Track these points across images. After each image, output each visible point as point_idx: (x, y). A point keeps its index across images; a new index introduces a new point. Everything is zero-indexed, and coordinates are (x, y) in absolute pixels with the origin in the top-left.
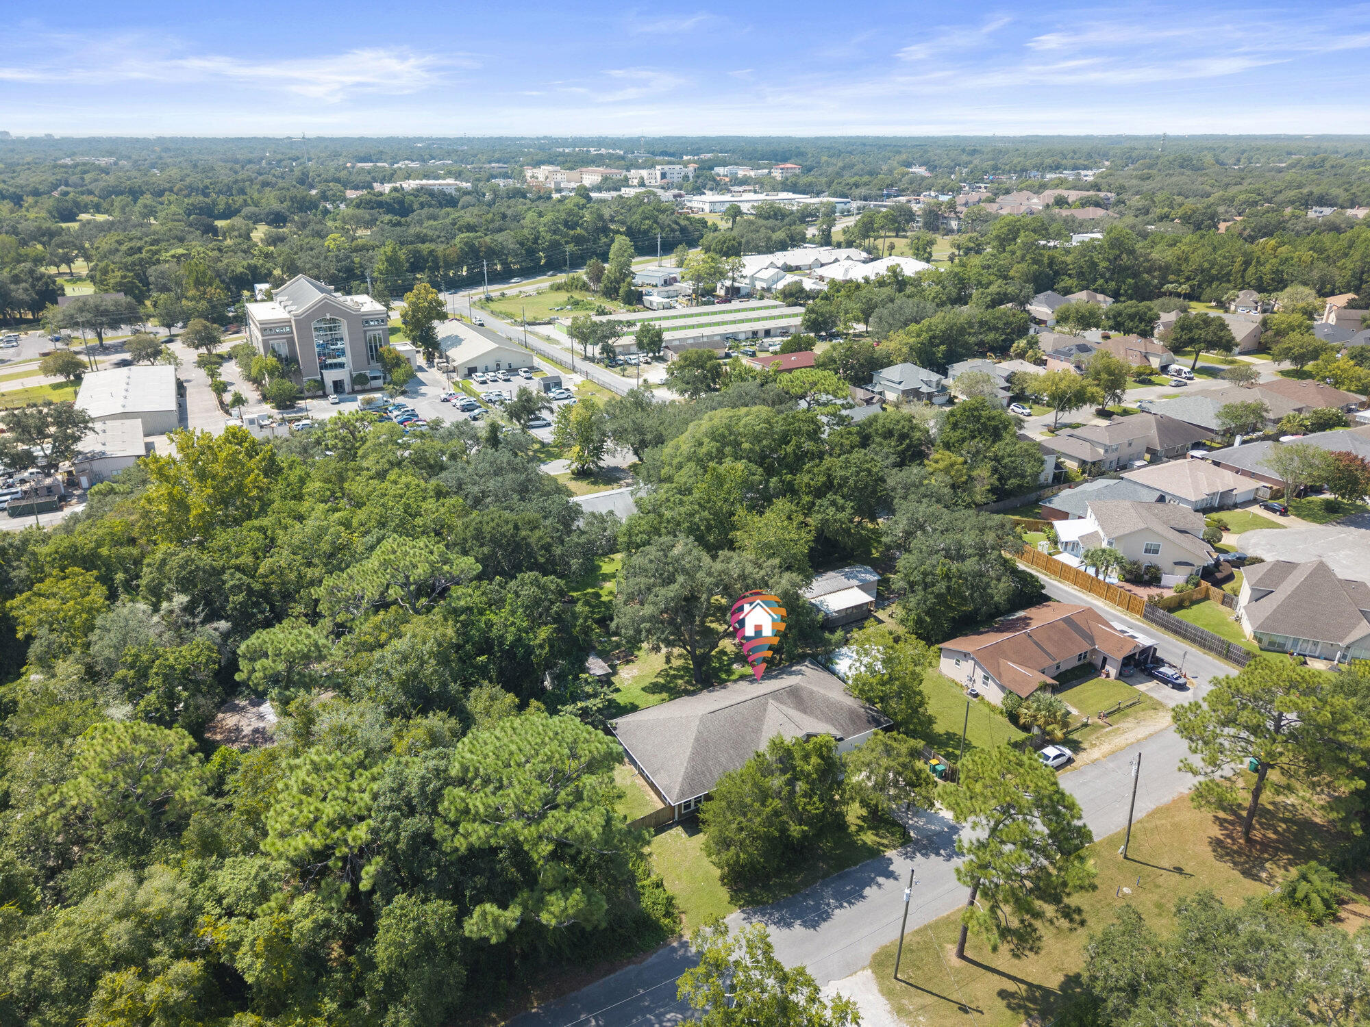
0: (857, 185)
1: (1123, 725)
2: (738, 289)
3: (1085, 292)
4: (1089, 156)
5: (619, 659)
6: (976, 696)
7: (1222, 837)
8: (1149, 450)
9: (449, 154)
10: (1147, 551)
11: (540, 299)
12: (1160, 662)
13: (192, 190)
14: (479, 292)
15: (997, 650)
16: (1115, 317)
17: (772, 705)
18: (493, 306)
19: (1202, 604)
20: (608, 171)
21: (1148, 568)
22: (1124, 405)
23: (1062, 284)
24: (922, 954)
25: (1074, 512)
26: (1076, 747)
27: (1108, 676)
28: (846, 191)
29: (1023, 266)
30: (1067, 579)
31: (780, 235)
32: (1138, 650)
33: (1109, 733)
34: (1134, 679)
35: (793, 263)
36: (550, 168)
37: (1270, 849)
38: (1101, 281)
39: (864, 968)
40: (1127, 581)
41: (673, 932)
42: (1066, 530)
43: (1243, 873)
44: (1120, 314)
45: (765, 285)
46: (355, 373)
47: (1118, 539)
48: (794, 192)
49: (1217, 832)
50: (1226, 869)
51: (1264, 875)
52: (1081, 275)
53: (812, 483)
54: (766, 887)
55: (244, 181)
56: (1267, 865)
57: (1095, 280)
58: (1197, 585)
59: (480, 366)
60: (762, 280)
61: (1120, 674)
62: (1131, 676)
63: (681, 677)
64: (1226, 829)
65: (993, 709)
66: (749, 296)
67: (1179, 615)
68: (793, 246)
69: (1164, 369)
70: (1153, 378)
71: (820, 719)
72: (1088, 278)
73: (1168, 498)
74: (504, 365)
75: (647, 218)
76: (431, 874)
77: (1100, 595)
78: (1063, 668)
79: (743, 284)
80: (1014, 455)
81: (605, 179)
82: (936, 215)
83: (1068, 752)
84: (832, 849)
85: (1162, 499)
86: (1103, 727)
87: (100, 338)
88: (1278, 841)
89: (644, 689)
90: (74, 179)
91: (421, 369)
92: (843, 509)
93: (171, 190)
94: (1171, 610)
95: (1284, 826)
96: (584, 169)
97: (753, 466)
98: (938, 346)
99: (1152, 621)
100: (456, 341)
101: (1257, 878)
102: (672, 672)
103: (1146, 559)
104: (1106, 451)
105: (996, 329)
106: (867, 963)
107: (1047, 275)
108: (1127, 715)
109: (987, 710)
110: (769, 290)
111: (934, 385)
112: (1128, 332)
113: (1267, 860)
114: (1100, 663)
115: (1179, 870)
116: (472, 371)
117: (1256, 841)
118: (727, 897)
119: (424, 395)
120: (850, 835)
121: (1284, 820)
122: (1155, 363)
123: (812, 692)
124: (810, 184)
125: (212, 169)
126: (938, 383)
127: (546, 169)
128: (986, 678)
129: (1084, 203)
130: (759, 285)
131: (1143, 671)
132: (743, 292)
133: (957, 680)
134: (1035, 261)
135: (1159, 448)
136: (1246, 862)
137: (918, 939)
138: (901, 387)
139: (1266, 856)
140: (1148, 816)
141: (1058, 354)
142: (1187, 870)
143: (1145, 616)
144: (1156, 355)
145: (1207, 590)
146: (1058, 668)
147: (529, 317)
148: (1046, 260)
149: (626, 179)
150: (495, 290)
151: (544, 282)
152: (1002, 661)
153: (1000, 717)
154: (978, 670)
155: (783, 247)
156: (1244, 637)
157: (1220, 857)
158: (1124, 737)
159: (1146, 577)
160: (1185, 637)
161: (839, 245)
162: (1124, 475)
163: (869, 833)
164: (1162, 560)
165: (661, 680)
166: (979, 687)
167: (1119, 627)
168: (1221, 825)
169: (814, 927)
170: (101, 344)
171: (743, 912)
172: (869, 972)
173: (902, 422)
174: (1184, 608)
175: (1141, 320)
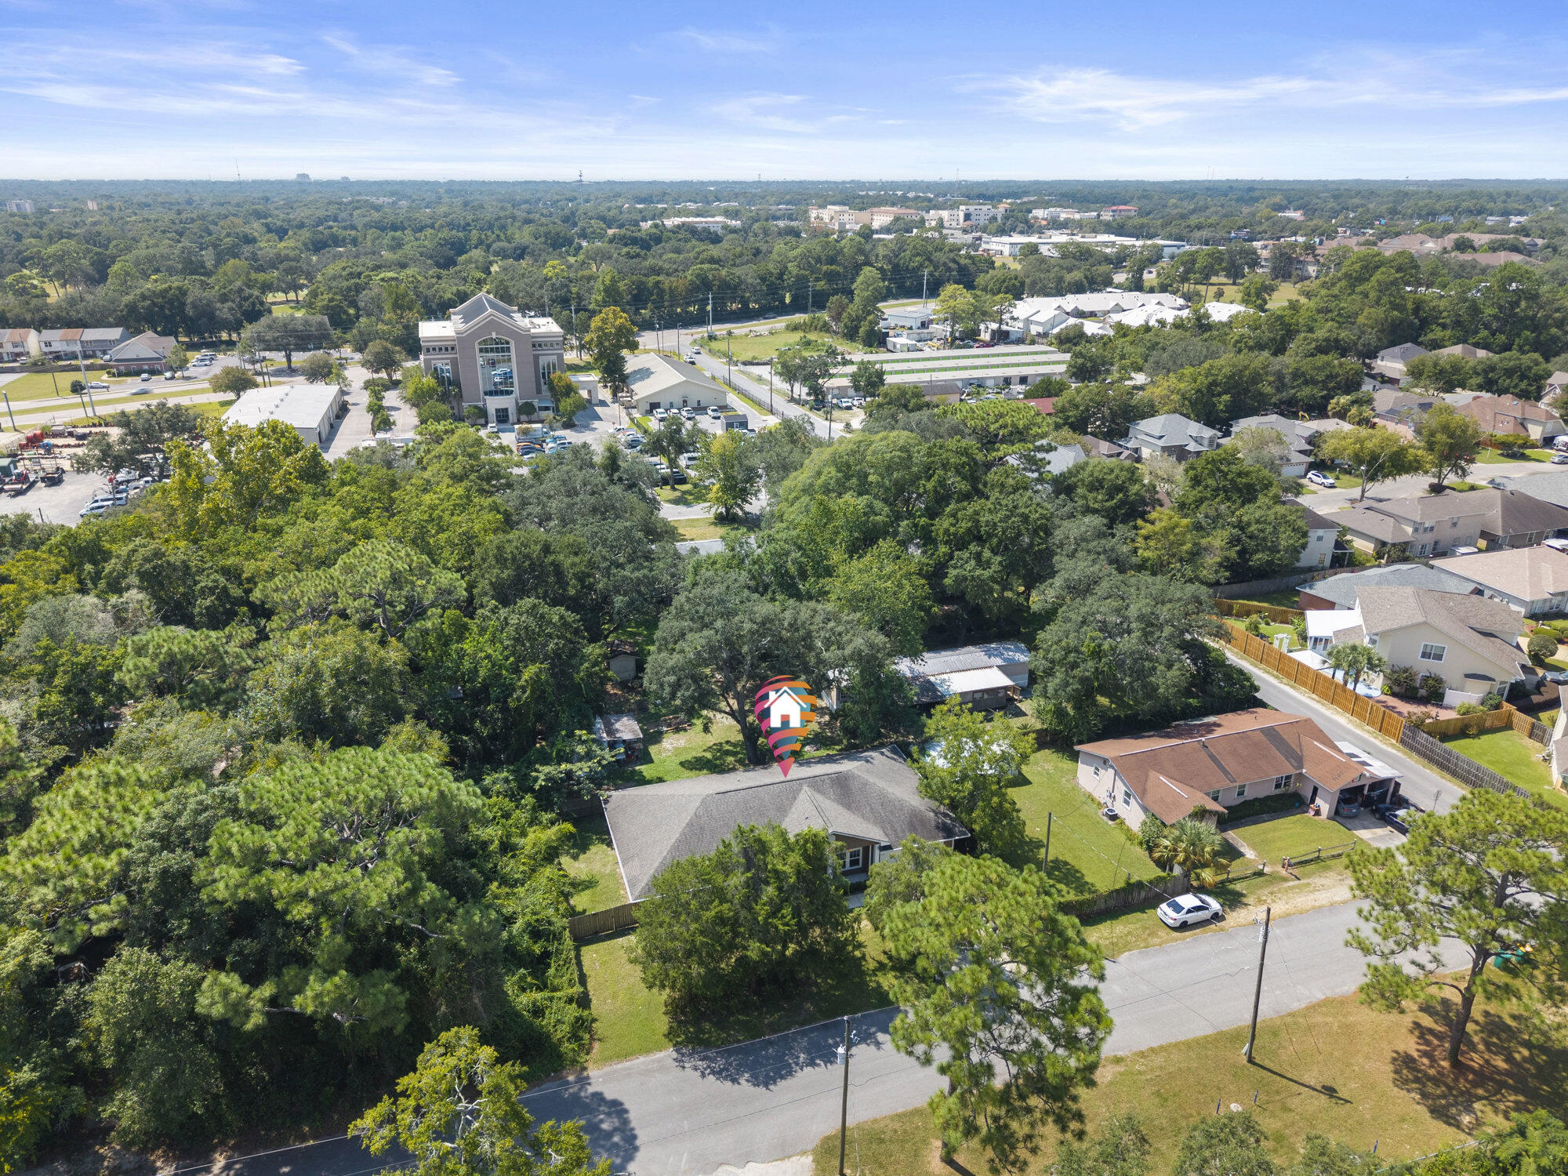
0: (1199, 227)
1: (1317, 881)
2: (1007, 333)
3: (1460, 346)
4: (1528, 198)
5: (669, 725)
6: (1114, 817)
7: (1415, 1055)
8: (1484, 535)
9: (736, 196)
10: (1425, 655)
11: (772, 339)
12: (1403, 803)
13: (452, 225)
14: (701, 332)
15: (1151, 760)
16: (1485, 372)
17: (806, 792)
18: (714, 345)
19: (1499, 735)
20: (903, 211)
21: (1426, 679)
22: (1469, 480)
23: (1431, 336)
24: (895, 1148)
25: (1343, 602)
26: (1233, 900)
27: (1318, 813)
28: (1184, 233)
29: (1379, 313)
30: (1304, 684)
31: (1077, 275)
32: (1368, 783)
33: (1293, 888)
34: (1357, 822)
35: (1087, 309)
36: (837, 208)
37: (1490, 1083)
38: (1484, 333)
39: (804, 1153)
40: (1394, 695)
41: (574, 1062)
42: (1318, 623)
43: (1432, 1111)
44: (1492, 368)
45: (1040, 330)
46: (521, 402)
47: (1383, 634)
48: (1117, 235)
49: (1410, 1045)
50: (1409, 1103)
51: (1466, 1119)
52: (1458, 323)
53: (952, 530)
54: (721, 1025)
55: (506, 217)
56: (1477, 1106)
57: (1476, 332)
58: (1498, 707)
59: (665, 402)
60: (1038, 323)
61: (1337, 812)
62: (1354, 817)
63: (734, 754)
64: (1428, 1043)
65: (1130, 837)
66: (1020, 341)
67: (1454, 746)
68: (1093, 291)
69: (1548, 442)
70: (1528, 452)
71: (867, 819)
72: (1464, 329)
73: (1487, 593)
74: (693, 403)
75: (918, 254)
76: (179, 927)
77: (1345, 709)
78: (1249, 795)
79: (1015, 328)
80: (1265, 522)
81: (897, 219)
82: (1290, 258)
83: (1215, 905)
84: (832, 987)
85: (1479, 592)
86: (1285, 880)
87: (289, 360)
88: (1507, 1073)
89: (682, 764)
90: (343, 215)
91: (603, 403)
92: (987, 565)
93: (432, 227)
94: (1445, 737)
95: (1526, 1053)
96: (875, 209)
97: (878, 505)
98: (1220, 395)
99: (1412, 748)
100: (645, 373)
101: (1453, 1122)
102: (727, 747)
103: (1424, 667)
104: (1416, 530)
105: (1312, 382)
106: (810, 1147)
107: (1411, 325)
108: (1328, 868)
109: (1123, 838)
110: (1045, 335)
111: (1206, 442)
112: (1501, 392)
113: (1480, 1098)
114: (1309, 795)
115: (1330, 1091)
116: (654, 406)
117: (1471, 1069)
118: (665, 1029)
119: (594, 429)
120: (863, 973)
121: (1528, 1045)
122: (1536, 432)
123: (865, 784)
124: (1142, 226)
125: (482, 207)
126: (1211, 440)
127: (832, 209)
128: (1128, 795)
129: (1494, 248)
130: (1034, 330)
131: (1374, 812)
132: (1012, 337)
133: (1096, 795)
134: (1395, 306)
135: (1500, 533)
136: (1444, 1096)
137: (897, 1125)
138: (1161, 443)
139: (1480, 1092)
140: (1307, 1008)
141: (1393, 414)
142: (1343, 1093)
143: (1402, 742)
144: (1536, 422)
145: (1510, 715)
146: (1241, 793)
147: (748, 357)
148: (1410, 306)
149: (923, 221)
150: (720, 329)
151: (780, 323)
152: (1153, 774)
153: (1138, 849)
154: (1119, 783)
155: (1078, 289)
156: (1550, 783)
157: (1401, 1082)
158: (1312, 896)
159: (1423, 692)
160: (1454, 774)
161: (1152, 290)
162: (1436, 562)
163: (891, 975)
164: (1448, 669)
165: (709, 755)
166: (1120, 808)
167: (1346, 747)
168: (1422, 1036)
169: (766, 1085)
170: (290, 366)
171: (677, 1051)
172: (808, 1160)
173: (1116, 471)
174: (1468, 736)
175: (1522, 377)
